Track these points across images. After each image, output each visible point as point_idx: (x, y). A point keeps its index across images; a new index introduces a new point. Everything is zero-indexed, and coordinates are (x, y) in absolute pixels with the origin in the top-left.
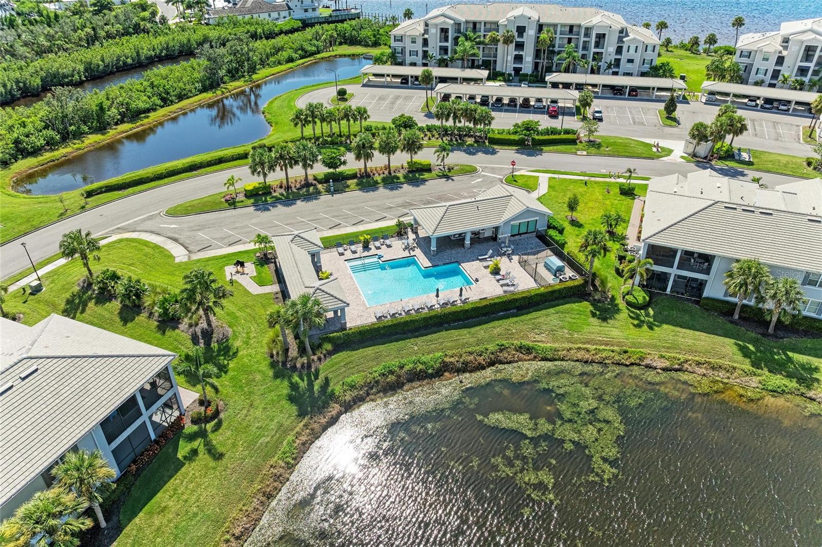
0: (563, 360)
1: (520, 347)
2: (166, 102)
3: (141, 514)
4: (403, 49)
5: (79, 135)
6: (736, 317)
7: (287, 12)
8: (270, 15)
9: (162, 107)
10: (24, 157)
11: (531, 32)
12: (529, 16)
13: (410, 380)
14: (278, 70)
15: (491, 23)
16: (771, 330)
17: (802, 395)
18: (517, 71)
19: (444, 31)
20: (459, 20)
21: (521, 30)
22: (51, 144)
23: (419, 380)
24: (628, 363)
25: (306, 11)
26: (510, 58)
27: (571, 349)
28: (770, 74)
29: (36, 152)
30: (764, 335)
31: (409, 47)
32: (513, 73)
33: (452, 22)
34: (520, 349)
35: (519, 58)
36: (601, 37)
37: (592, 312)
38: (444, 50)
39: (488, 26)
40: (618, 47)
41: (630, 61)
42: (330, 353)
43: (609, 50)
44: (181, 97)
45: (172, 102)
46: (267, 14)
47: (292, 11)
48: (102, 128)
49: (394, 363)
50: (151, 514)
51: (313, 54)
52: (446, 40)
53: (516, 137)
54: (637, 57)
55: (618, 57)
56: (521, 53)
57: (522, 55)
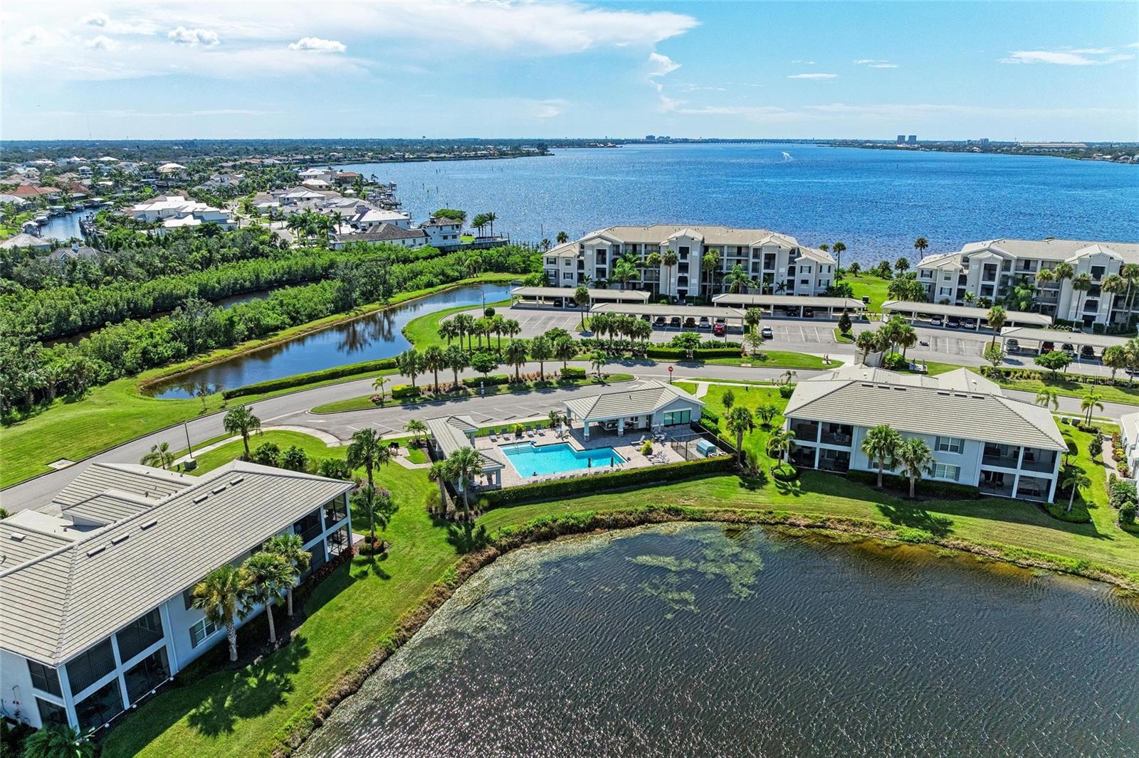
0: (710, 520)
1: (669, 509)
2: (295, 321)
3: (321, 610)
4: (557, 273)
5: (205, 349)
6: (880, 484)
7: (424, 239)
8: (404, 242)
9: (291, 326)
10: (151, 367)
11: (695, 254)
12: (692, 237)
13: (562, 534)
14: (417, 295)
15: (652, 245)
16: (912, 494)
17: (936, 543)
18: (682, 294)
19: (601, 253)
20: (618, 242)
21: (684, 251)
22: (178, 356)
23: (571, 533)
24: (772, 522)
25: (445, 238)
26: (674, 280)
27: (718, 511)
28: (955, 293)
29: (162, 362)
30: (905, 499)
31: (563, 269)
32: (678, 296)
33: (610, 243)
34: (669, 511)
35: (683, 281)
36: (770, 258)
37: (740, 483)
38: (601, 272)
39: (649, 248)
40: (790, 267)
41: (805, 282)
42: (486, 509)
43: (781, 271)
44: (311, 317)
45: (302, 322)
46: (401, 240)
47: (429, 238)
48: (229, 344)
49: (547, 518)
50: (330, 610)
51: (454, 280)
52: (604, 262)
53: (677, 350)
54: (812, 278)
55: (791, 278)
56: (685, 275)
57: (686, 277)
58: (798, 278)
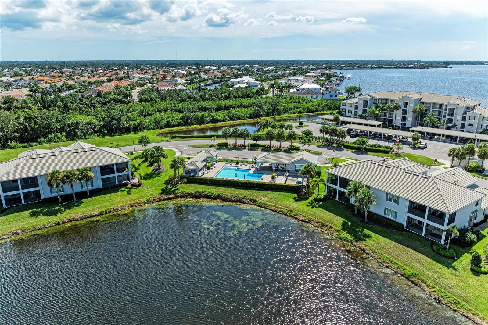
0: (265, 208)
1: (252, 200)
2: (231, 119)
5: (191, 124)
6: (356, 212)
7: (321, 96)
8: (312, 97)
9: (228, 121)
10: (169, 127)
11: (411, 106)
12: (411, 97)
13: (204, 198)
16: (366, 220)
17: (352, 243)
18: (403, 125)
19: (366, 102)
20: (376, 98)
21: (406, 104)
22: (179, 125)
23: (207, 198)
24: (289, 215)
25: (332, 96)
26: (400, 118)
27: (271, 205)
29: (173, 126)
30: (361, 221)
31: (348, 109)
32: (401, 126)
33: (370, 98)
34: (251, 200)
35: (404, 119)
37: (295, 198)
38: (365, 111)
39: (391, 101)
40: (463, 116)
41: (471, 125)
42: (185, 183)
43: (458, 118)
44: (239, 119)
45: (234, 120)
46: (311, 96)
47: (324, 96)
48: (200, 123)
49: (202, 191)
51: (313, 111)
52: (366, 106)
53: (356, 146)
54: (475, 123)
55: (463, 122)
56: (405, 116)
57: (406, 117)
58: (467, 122)
